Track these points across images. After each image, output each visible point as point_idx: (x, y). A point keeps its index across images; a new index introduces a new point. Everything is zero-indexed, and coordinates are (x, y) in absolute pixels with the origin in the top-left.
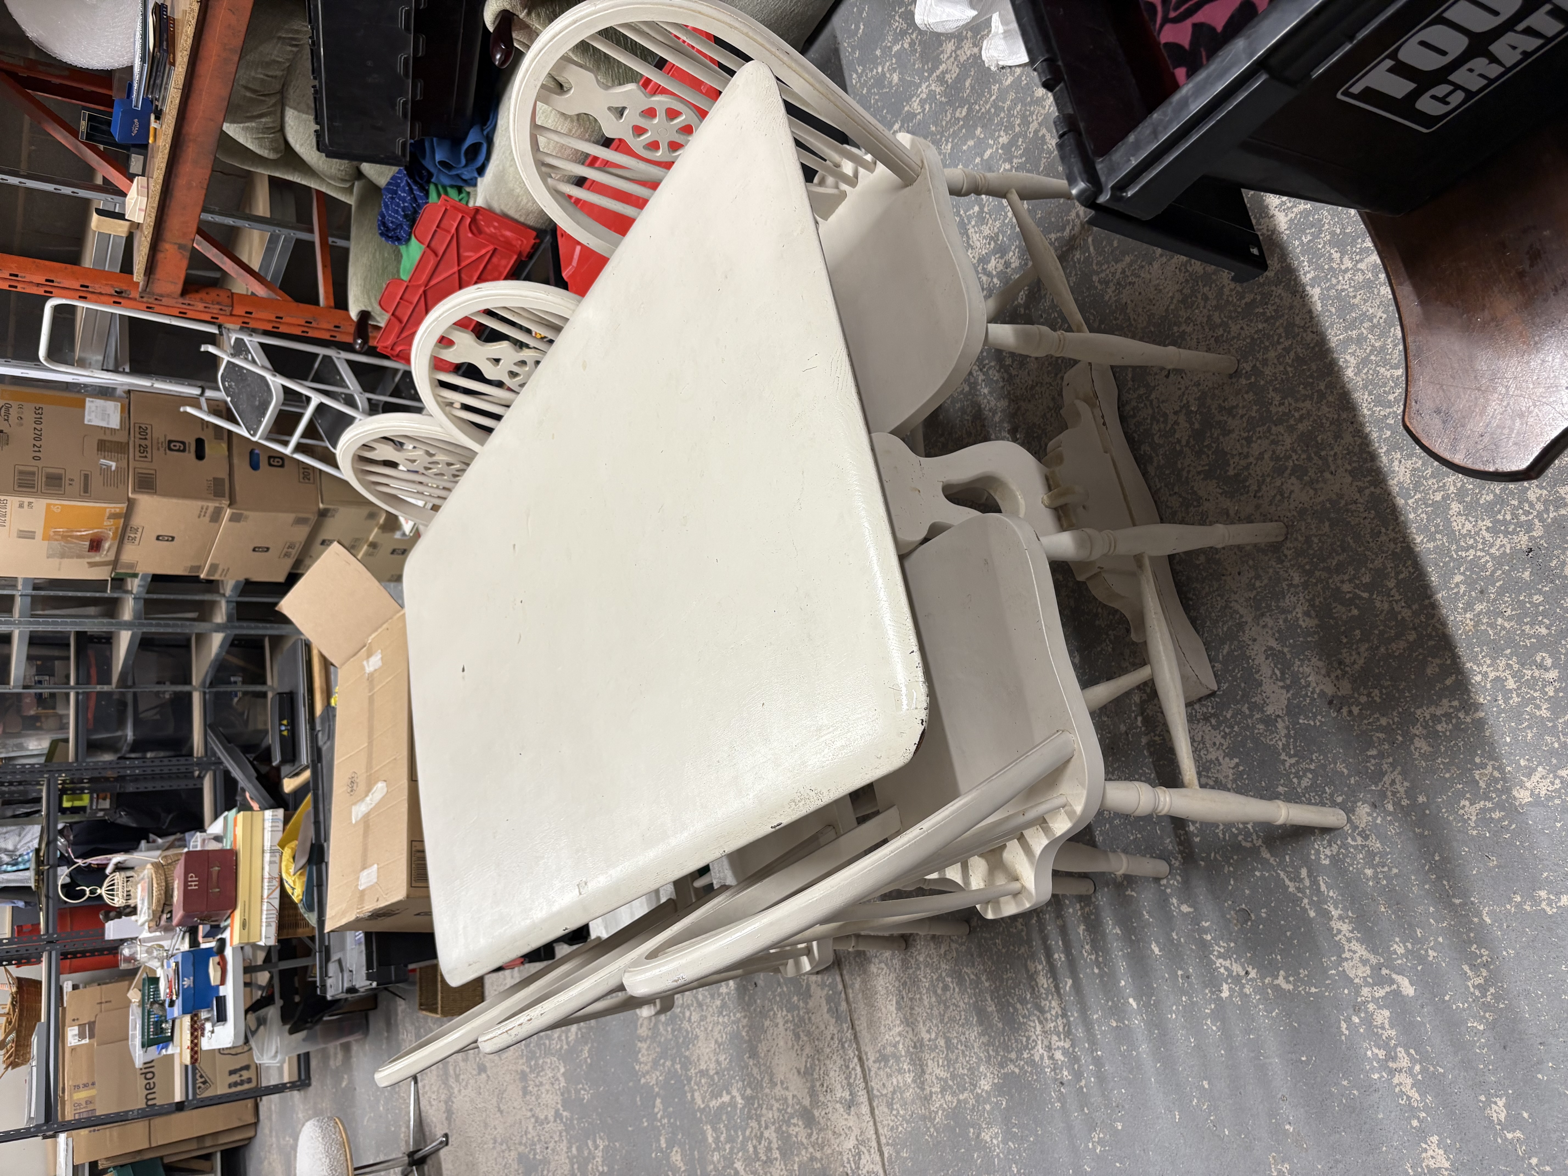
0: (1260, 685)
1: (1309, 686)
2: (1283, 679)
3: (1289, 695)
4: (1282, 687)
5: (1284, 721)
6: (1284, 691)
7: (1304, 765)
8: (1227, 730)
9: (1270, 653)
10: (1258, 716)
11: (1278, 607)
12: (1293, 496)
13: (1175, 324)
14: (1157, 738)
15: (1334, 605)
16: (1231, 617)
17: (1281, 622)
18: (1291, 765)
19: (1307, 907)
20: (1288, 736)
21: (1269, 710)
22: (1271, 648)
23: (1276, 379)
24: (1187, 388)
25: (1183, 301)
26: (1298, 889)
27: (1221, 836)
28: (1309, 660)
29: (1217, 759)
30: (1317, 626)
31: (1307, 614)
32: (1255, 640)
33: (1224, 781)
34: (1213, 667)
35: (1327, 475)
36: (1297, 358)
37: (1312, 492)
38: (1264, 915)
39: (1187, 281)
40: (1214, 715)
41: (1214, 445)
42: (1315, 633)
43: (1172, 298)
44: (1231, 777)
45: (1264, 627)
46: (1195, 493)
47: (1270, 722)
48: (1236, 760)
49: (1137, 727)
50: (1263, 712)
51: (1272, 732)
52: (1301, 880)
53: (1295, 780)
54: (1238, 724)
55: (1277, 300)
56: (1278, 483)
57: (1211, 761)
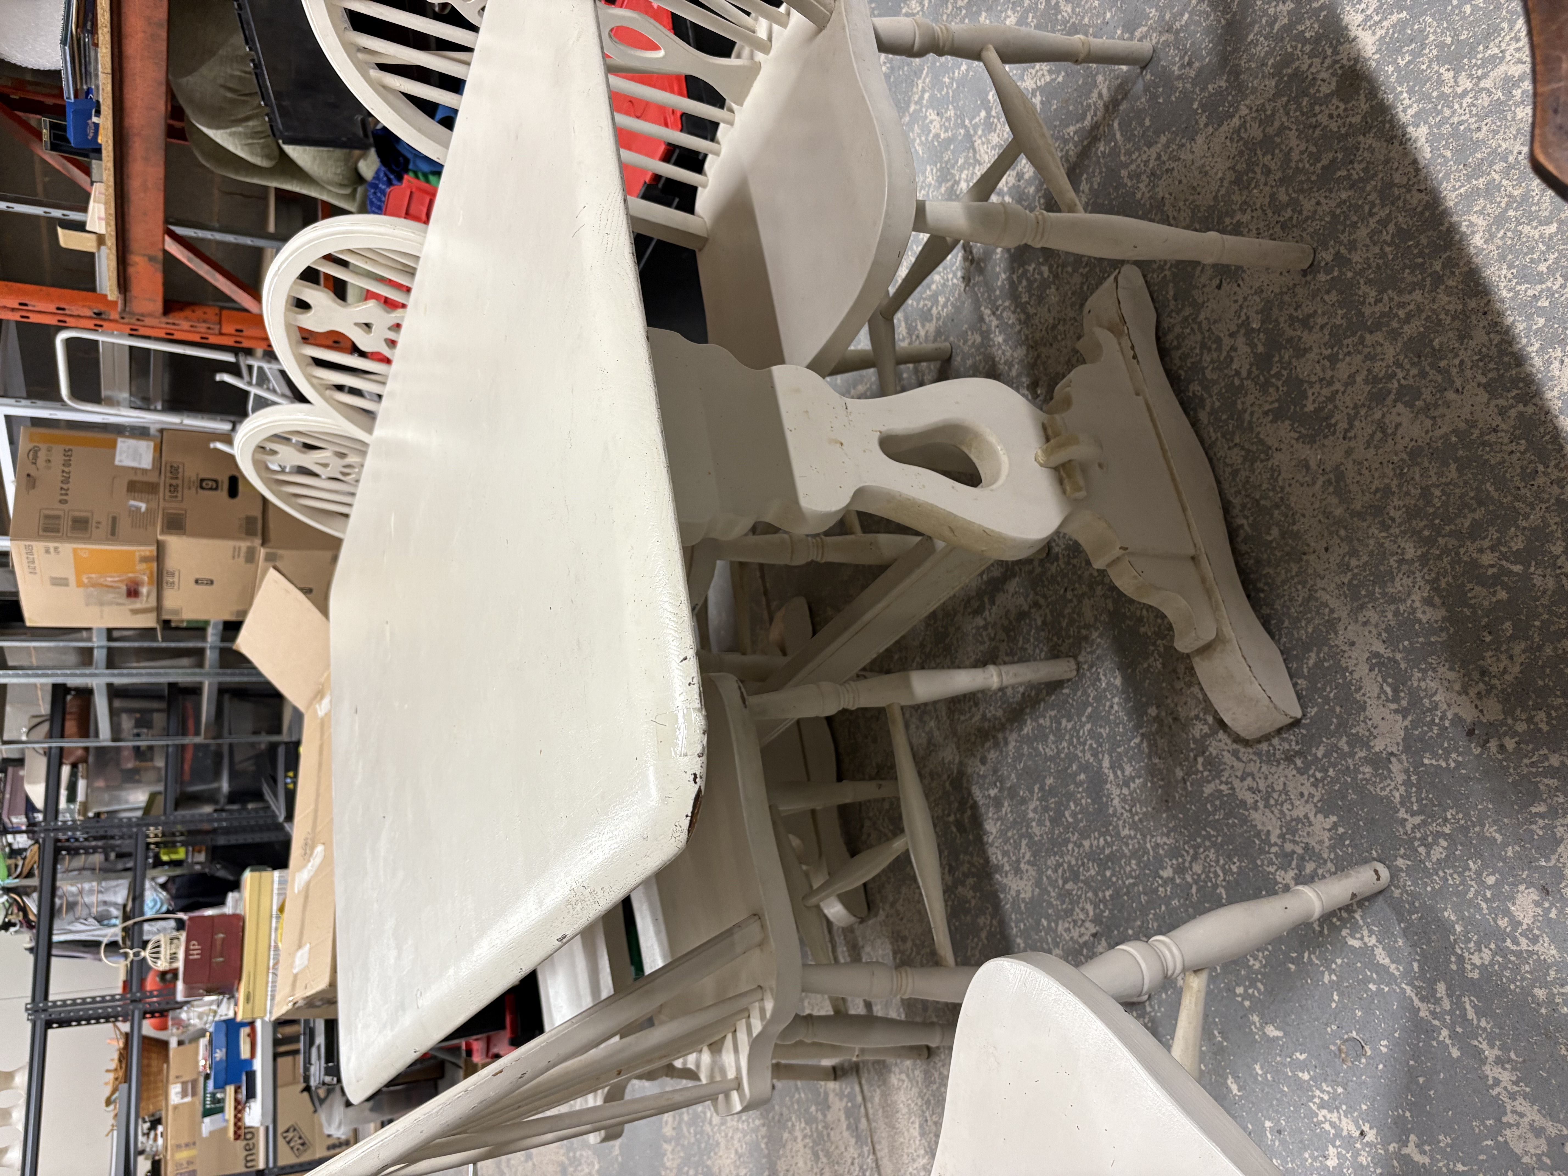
0: (1364, 709)
1: (1436, 708)
2: (1396, 699)
3: (1407, 723)
4: (1396, 711)
5: (1400, 761)
6: (1399, 718)
7: (1434, 827)
8: (1319, 775)
9: (1377, 662)
10: (1362, 754)
11: (1384, 594)
12: (1400, 431)
13: (1227, 214)
14: (1223, 787)
15: (1469, 586)
16: (1318, 613)
17: (1390, 615)
18: (1414, 827)
19: (1448, 1041)
20: (1407, 783)
21: (1378, 745)
22: (1377, 655)
23: (1370, 267)
24: (1245, 299)
25: (1237, 182)
26: (1433, 1013)
27: (1317, 928)
28: (1435, 671)
29: (1306, 816)
30: (1444, 619)
31: (1428, 602)
32: (1353, 644)
33: (1317, 848)
34: (1295, 685)
35: (1451, 395)
36: (1399, 230)
37: (1428, 423)
38: (1384, 1050)
39: (1241, 153)
40: (1299, 753)
41: (1285, 373)
42: (1442, 629)
43: (1222, 180)
44: (1327, 843)
45: (1365, 624)
46: (1261, 442)
47: (1380, 762)
48: (1334, 819)
49: (1198, 771)
50: (1369, 748)
51: (1383, 778)
52: (1438, 1001)
53: (1422, 850)
54: (1334, 765)
55: (1366, 154)
56: (1378, 415)
57: (1298, 820)
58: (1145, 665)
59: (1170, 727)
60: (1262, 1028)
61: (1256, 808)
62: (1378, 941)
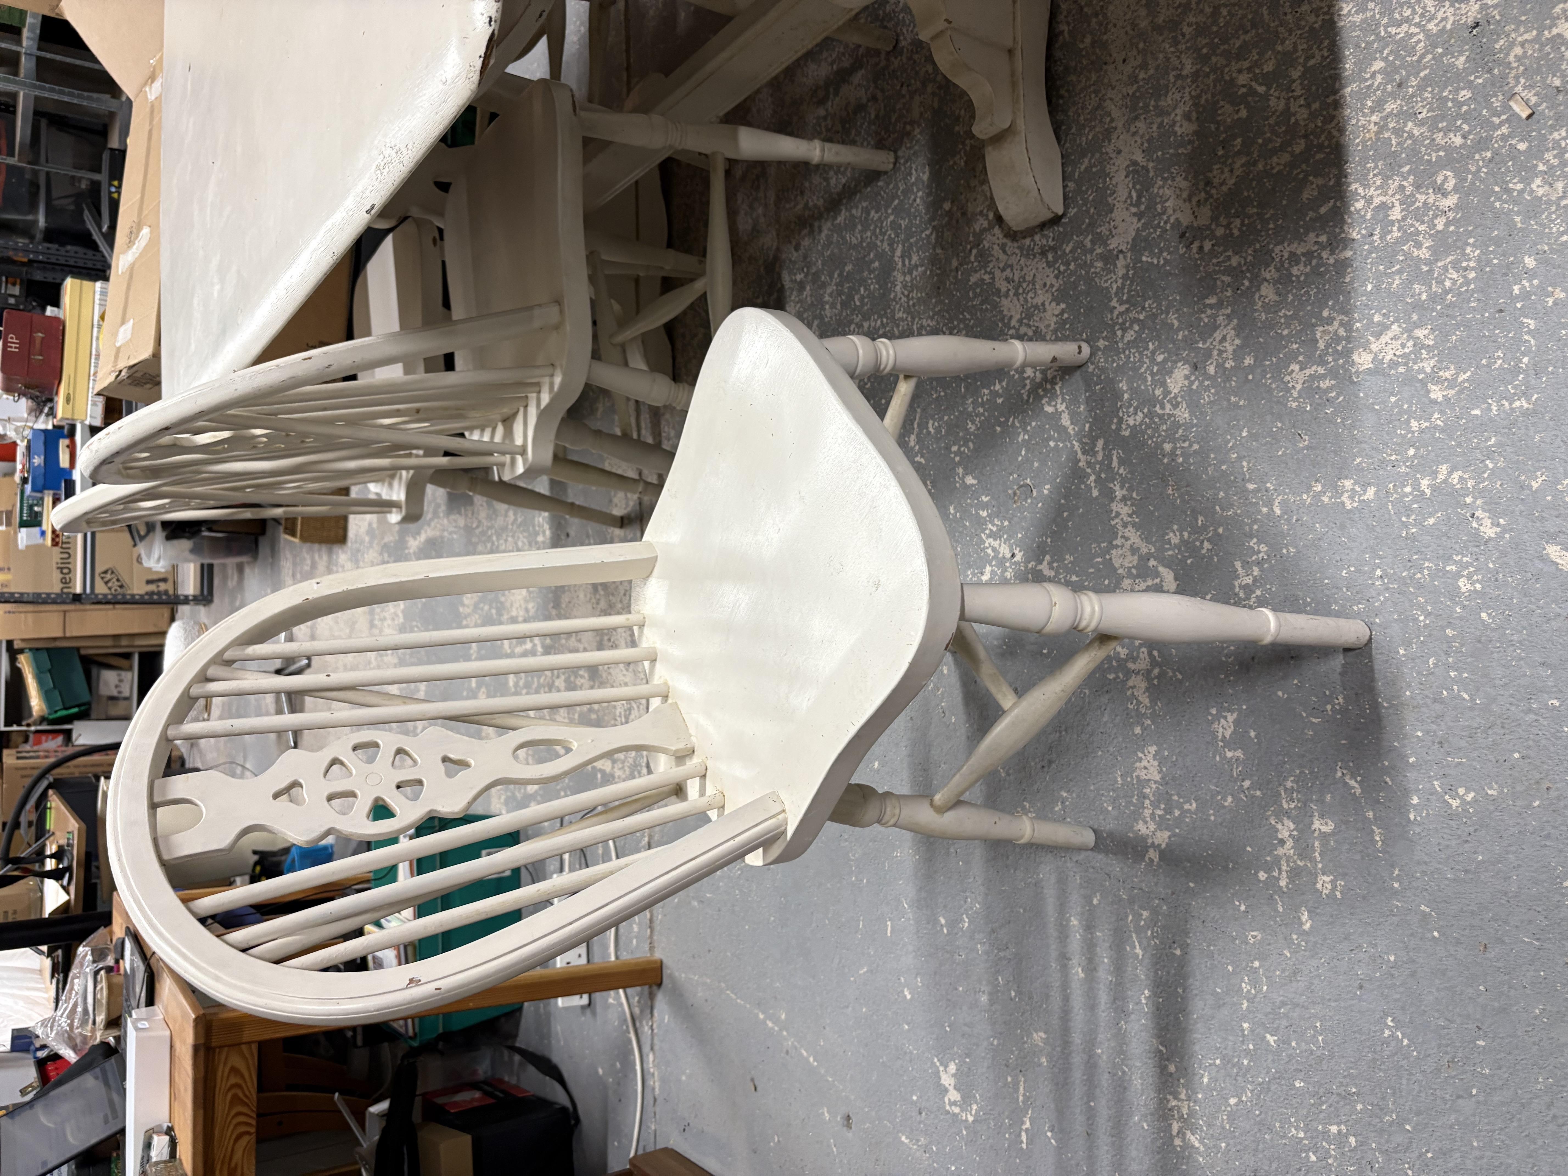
0: (1111, 211)
1: (1164, 213)
2: (1138, 204)
3: (1140, 225)
4: (1135, 214)
5: (1125, 258)
6: (1135, 220)
7: (1133, 314)
8: (1062, 268)
9: (1133, 169)
10: (1099, 251)
11: (1156, 107)
14: (986, 277)
15: (1222, 103)
16: (1101, 121)
17: (1155, 127)
18: (1120, 314)
19: (1093, 485)
20: (1125, 277)
21: (1113, 244)
22: (1135, 163)
26: (1089, 464)
27: (1025, 397)
28: (1173, 179)
29: (1043, 304)
30: (1194, 133)
31: (1187, 117)
32: (1119, 152)
33: (1044, 330)
34: (1065, 187)
38: (1046, 492)
40: (1053, 249)
42: (1190, 142)
44: (1053, 326)
45: (1134, 134)
47: (1109, 258)
48: (1063, 306)
49: (970, 262)
50: (1106, 245)
51: (1110, 271)
52: (1095, 454)
53: (1119, 333)
54: (1075, 260)
57: (1036, 307)
58: (951, 163)
59: (957, 221)
60: (964, 477)
61: (1006, 296)
62: (1067, 408)
